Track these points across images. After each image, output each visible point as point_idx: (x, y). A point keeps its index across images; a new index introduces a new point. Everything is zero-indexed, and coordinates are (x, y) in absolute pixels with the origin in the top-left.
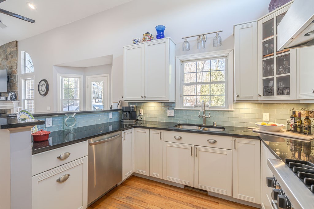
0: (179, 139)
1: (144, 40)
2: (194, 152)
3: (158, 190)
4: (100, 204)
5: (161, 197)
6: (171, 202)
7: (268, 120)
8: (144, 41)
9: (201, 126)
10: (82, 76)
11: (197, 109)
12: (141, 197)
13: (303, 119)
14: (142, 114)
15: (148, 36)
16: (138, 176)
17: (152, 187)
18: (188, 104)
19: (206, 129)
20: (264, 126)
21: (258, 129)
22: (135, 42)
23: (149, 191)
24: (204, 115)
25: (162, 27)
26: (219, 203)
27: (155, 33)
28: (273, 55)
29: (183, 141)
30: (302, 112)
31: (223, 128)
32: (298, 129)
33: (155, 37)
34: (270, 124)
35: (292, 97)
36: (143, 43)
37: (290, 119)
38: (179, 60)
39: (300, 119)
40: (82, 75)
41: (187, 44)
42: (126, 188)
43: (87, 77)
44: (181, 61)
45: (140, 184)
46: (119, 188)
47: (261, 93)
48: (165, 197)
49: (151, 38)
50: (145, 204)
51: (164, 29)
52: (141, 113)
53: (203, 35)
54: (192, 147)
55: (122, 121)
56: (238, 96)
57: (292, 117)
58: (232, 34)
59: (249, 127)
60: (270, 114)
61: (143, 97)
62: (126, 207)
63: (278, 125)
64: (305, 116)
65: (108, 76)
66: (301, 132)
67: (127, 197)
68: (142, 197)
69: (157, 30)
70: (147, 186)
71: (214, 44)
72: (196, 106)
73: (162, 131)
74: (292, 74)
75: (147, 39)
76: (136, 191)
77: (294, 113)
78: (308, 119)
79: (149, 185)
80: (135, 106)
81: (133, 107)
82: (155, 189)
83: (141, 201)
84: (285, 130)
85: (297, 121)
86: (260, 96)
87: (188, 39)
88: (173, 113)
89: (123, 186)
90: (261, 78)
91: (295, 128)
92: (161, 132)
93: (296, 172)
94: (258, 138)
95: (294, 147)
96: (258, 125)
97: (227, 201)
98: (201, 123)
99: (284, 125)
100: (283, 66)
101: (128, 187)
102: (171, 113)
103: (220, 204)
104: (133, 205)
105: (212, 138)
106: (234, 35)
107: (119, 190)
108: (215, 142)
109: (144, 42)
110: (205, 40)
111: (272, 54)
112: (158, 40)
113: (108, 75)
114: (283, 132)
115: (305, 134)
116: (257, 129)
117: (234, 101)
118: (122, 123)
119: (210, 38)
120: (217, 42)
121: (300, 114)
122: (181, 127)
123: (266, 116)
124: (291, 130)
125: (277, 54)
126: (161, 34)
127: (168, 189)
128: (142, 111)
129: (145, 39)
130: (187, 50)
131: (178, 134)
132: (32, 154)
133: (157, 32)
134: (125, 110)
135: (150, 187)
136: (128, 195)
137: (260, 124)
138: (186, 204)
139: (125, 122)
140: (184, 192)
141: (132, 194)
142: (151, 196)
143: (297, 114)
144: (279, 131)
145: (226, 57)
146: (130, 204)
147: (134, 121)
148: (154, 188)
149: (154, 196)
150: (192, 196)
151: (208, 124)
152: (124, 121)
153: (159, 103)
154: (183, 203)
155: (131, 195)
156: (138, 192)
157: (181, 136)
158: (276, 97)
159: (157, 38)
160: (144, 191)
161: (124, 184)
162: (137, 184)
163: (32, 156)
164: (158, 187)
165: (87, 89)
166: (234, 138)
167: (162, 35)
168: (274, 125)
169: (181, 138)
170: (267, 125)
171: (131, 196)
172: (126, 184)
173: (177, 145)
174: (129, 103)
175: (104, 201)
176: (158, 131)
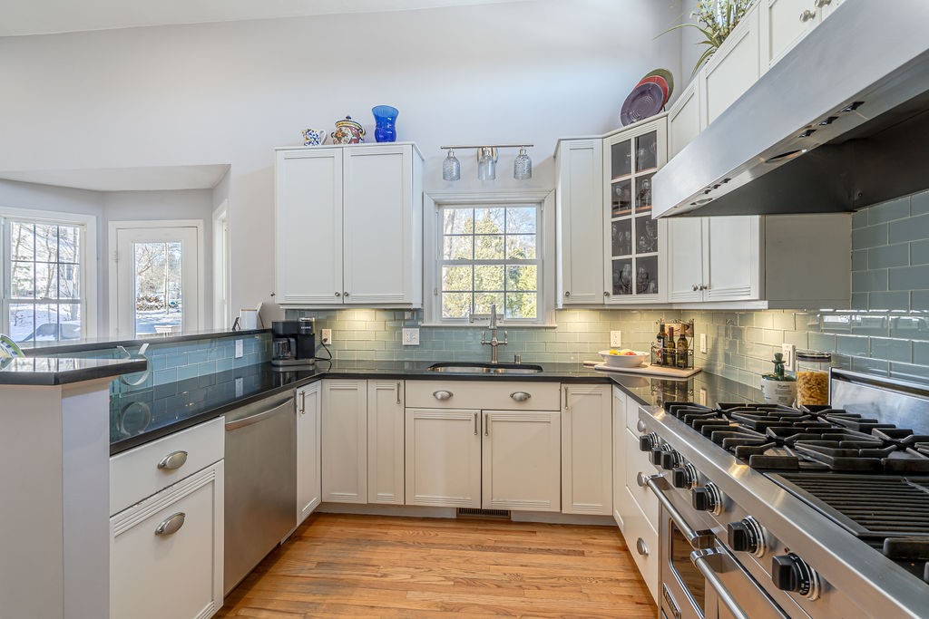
0: (443, 399)
1: (338, 137)
2: (482, 425)
3: (395, 533)
4: (247, 596)
5: (406, 546)
6: (434, 551)
7: (619, 345)
8: (339, 139)
9: (488, 366)
10: (91, 221)
11: (476, 324)
12: (357, 556)
13: (676, 339)
14: (330, 342)
15: (350, 127)
16: (329, 512)
17: (379, 530)
18: (455, 313)
19: (500, 370)
20: (615, 358)
21: (605, 365)
22: (311, 138)
23: (372, 538)
24: (495, 339)
25: (390, 110)
26: (535, 532)
27: (370, 124)
28: (630, 213)
29: (454, 402)
30: (676, 326)
31: (539, 368)
32: (669, 359)
33: (371, 133)
34: (622, 352)
35: (660, 298)
36: (339, 145)
37: (656, 340)
38: (433, 202)
39: (672, 340)
40: (95, 217)
41: (455, 163)
42: (308, 544)
43: (112, 225)
44: (436, 203)
45: (343, 528)
46: (287, 549)
47: (610, 290)
48: (419, 545)
49: (359, 136)
50: (373, 568)
51: (395, 117)
52: (325, 340)
53: (492, 147)
54: (476, 415)
55: (274, 362)
56: (567, 294)
57: (659, 337)
58: (553, 154)
59: (585, 362)
60: (622, 334)
61: (339, 295)
62: (324, 585)
63: (638, 353)
64: (679, 334)
65: (201, 228)
66: (674, 365)
67: (320, 564)
68: (362, 555)
69: (377, 118)
70: (363, 531)
71: (515, 174)
72: (473, 317)
73: (402, 382)
74: (661, 254)
75: (350, 136)
76: (338, 546)
77: (662, 328)
78: (684, 339)
79: (368, 526)
80: (313, 319)
81: (308, 323)
82: (386, 533)
83: (361, 564)
84: (648, 364)
85: (667, 344)
86: (607, 294)
87: (457, 153)
88: (417, 336)
89: (297, 543)
90: (609, 258)
91: (664, 357)
92: (399, 385)
93: (681, 418)
94: (609, 381)
95: (664, 395)
96: (603, 356)
97: (550, 525)
98: (487, 360)
99: (647, 354)
100: (645, 236)
101: (312, 542)
102: (411, 337)
103: (538, 534)
104: (342, 577)
105: (520, 388)
106: (555, 157)
107: (288, 552)
108: (526, 397)
109: (340, 142)
110: (494, 158)
111: (629, 211)
112: (380, 144)
113: (200, 223)
114: (646, 366)
115: (679, 367)
116: (601, 365)
117: (556, 304)
118: (275, 369)
119: (506, 158)
120: (523, 168)
121: (671, 330)
122: (441, 370)
123: (616, 337)
124: (658, 363)
125: (636, 212)
126: (388, 130)
127: (419, 527)
128: (327, 334)
129: (344, 135)
130: (452, 179)
131: (442, 387)
132: (111, 455)
133: (377, 123)
134: (281, 332)
135: (374, 531)
136: (321, 560)
137: (607, 353)
138: (469, 548)
139: (283, 366)
140: (459, 526)
141: (329, 554)
142: (381, 549)
143: (667, 331)
144: (639, 366)
145: (538, 206)
146: (335, 576)
147: (311, 361)
148: (385, 531)
149: (390, 548)
150: (477, 530)
151: (503, 361)
152: (281, 362)
153: (378, 312)
154: (462, 547)
155: (329, 557)
156: (343, 547)
157: (449, 390)
158: (634, 298)
159: (378, 140)
160: (358, 542)
161: (297, 537)
162: (335, 530)
163: (111, 459)
164: (393, 527)
165: (112, 264)
166: (564, 386)
167: (390, 130)
168: (631, 354)
169: (451, 395)
170: (619, 355)
171: (331, 560)
172: (304, 535)
173: (440, 414)
174: (286, 312)
175: (257, 587)
176: (393, 384)
